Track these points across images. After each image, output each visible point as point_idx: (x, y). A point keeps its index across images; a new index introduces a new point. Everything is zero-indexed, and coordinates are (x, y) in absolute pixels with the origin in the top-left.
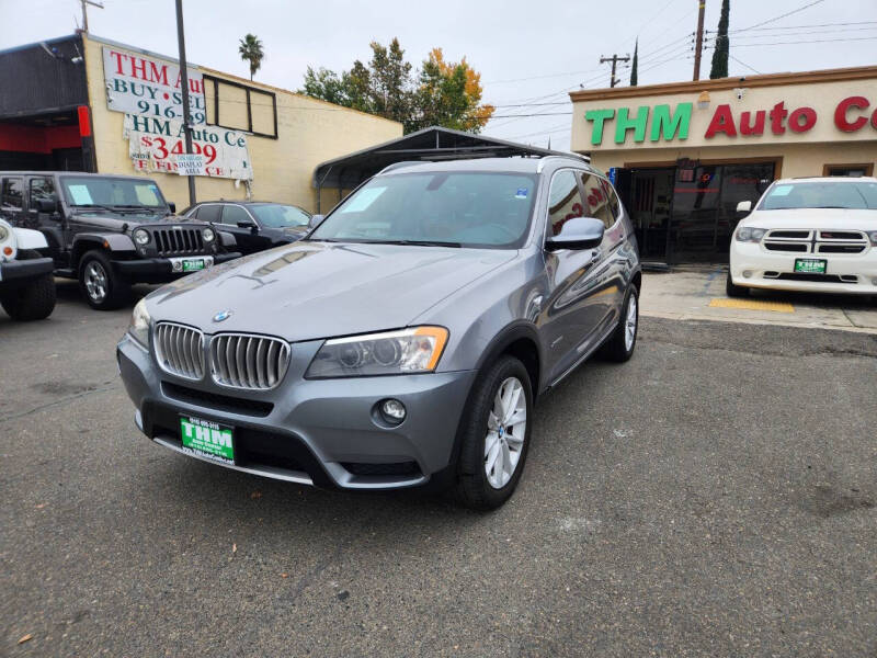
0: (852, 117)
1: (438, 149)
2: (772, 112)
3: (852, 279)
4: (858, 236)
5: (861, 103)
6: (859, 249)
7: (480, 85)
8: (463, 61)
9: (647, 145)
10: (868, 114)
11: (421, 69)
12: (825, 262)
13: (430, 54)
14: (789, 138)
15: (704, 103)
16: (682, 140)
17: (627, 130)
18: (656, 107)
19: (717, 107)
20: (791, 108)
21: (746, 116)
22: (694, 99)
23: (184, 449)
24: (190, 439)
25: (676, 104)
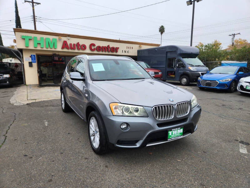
2: (76, 44)
5: (94, 45)
9: (45, 49)
15: (60, 40)
16: (55, 49)
17: (38, 44)
18: (46, 38)
19: (63, 41)
20: (81, 44)
21: (71, 44)
22: (57, 38)
23: (168, 140)
24: (171, 136)
25: (52, 38)
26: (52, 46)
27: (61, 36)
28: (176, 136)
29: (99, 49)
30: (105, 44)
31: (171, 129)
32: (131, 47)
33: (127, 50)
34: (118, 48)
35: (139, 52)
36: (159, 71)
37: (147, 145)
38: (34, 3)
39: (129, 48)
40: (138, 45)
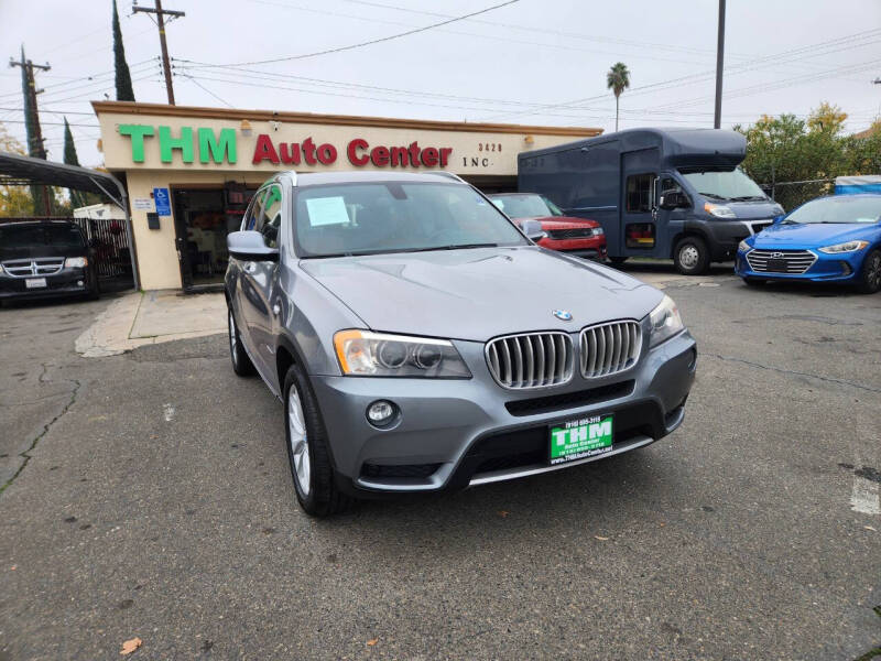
0: (359, 154)
2: (303, 146)
5: (361, 144)
9: (197, 167)
10: (368, 152)
15: (246, 132)
16: (232, 164)
17: (174, 149)
18: (200, 130)
19: (257, 135)
20: (318, 142)
21: (284, 146)
22: (236, 125)
23: (553, 462)
24: (562, 448)
25: (220, 128)
26: (219, 154)
27: (251, 120)
28: (583, 449)
29: (381, 156)
30: (401, 139)
31: (561, 424)
32: (494, 146)
33: (481, 156)
34: (450, 151)
35: (523, 159)
36: (591, 224)
37: (472, 483)
38: (164, 12)
39: (487, 149)
40: (522, 137)
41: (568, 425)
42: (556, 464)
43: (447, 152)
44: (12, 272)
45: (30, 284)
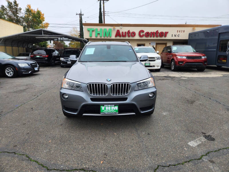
0: (142, 34)
1: (43, 35)
2: (127, 32)
3: (154, 66)
4: (154, 58)
5: (143, 31)
6: (154, 61)
7: (44, 16)
8: (38, 9)
9: (103, 38)
10: (144, 34)
11: (25, 10)
12: (150, 63)
13: (27, 6)
14: (131, 38)
15: (114, 29)
16: (111, 37)
17: (98, 34)
18: (104, 29)
19: (117, 30)
20: (131, 31)
21: (123, 33)
22: (112, 28)
24: (104, 110)
25: (108, 29)
26: (108, 35)
27: (115, 26)
28: (109, 112)
29: (148, 34)
31: (103, 105)
32: (182, 31)
33: (177, 34)
38: (105, 0)
39: (180, 32)
40: (192, 28)
41: (105, 105)
42: (102, 114)
43: (167, 33)
44: (65, 60)
45: (68, 63)
